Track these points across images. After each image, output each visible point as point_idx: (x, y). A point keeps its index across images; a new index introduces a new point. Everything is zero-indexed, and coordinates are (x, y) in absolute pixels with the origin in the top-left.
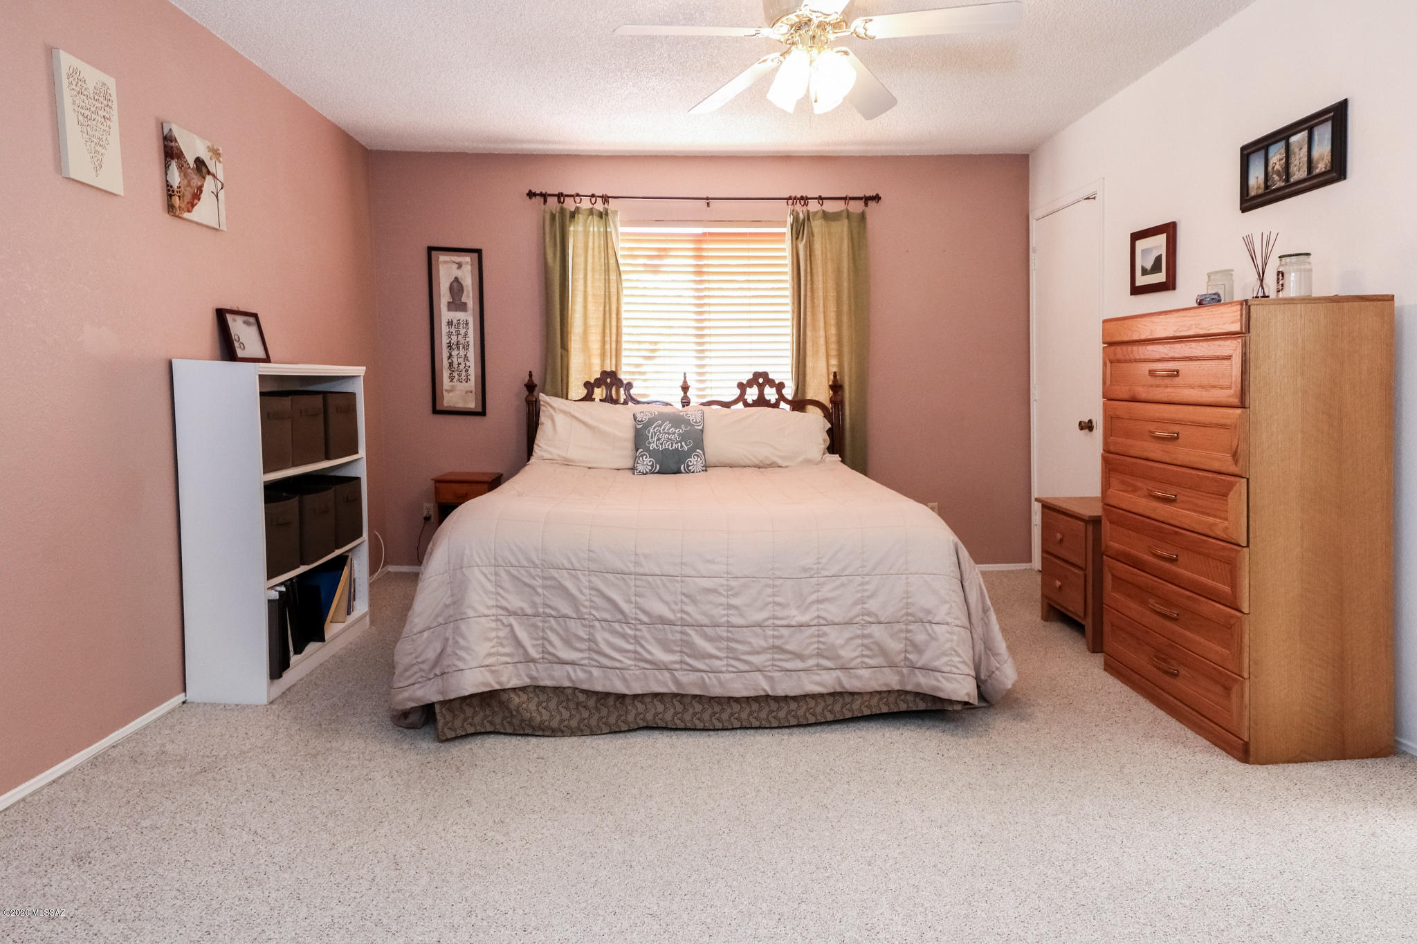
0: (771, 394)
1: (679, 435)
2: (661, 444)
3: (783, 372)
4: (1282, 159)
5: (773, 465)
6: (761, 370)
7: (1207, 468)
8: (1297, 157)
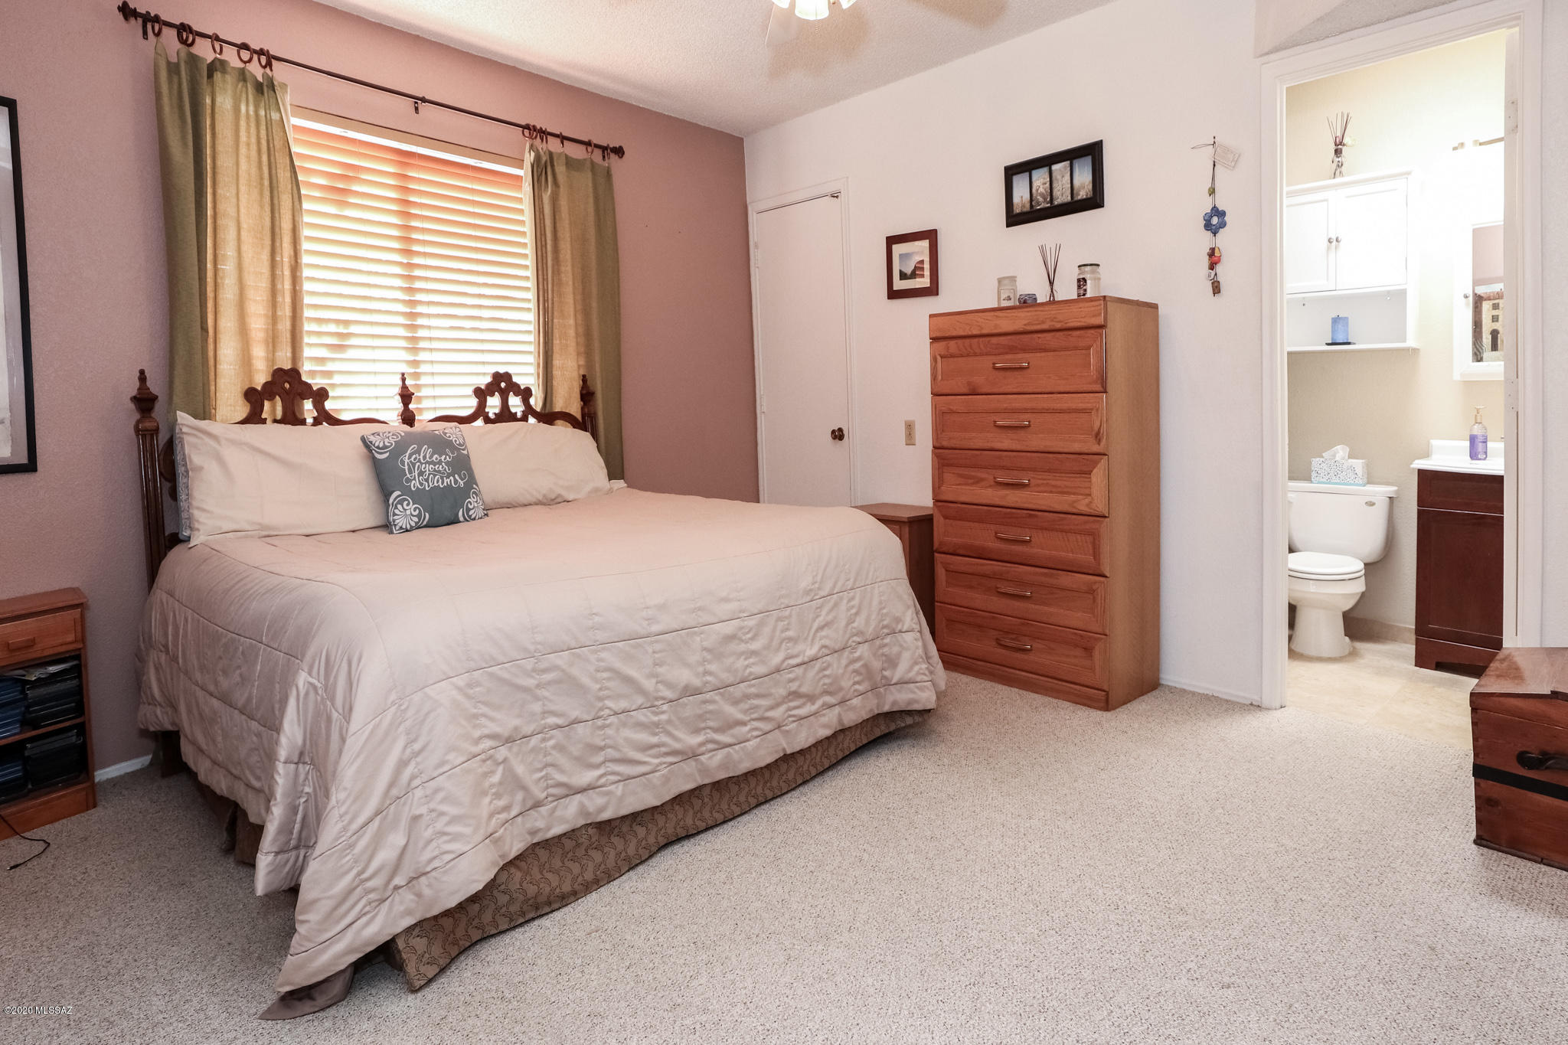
0: (515, 403)
1: (447, 463)
2: (427, 480)
3: (527, 375)
4: (1045, 184)
5: (559, 500)
6: (502, 370)
7: (1066, 450)
8: (1060, 183)
